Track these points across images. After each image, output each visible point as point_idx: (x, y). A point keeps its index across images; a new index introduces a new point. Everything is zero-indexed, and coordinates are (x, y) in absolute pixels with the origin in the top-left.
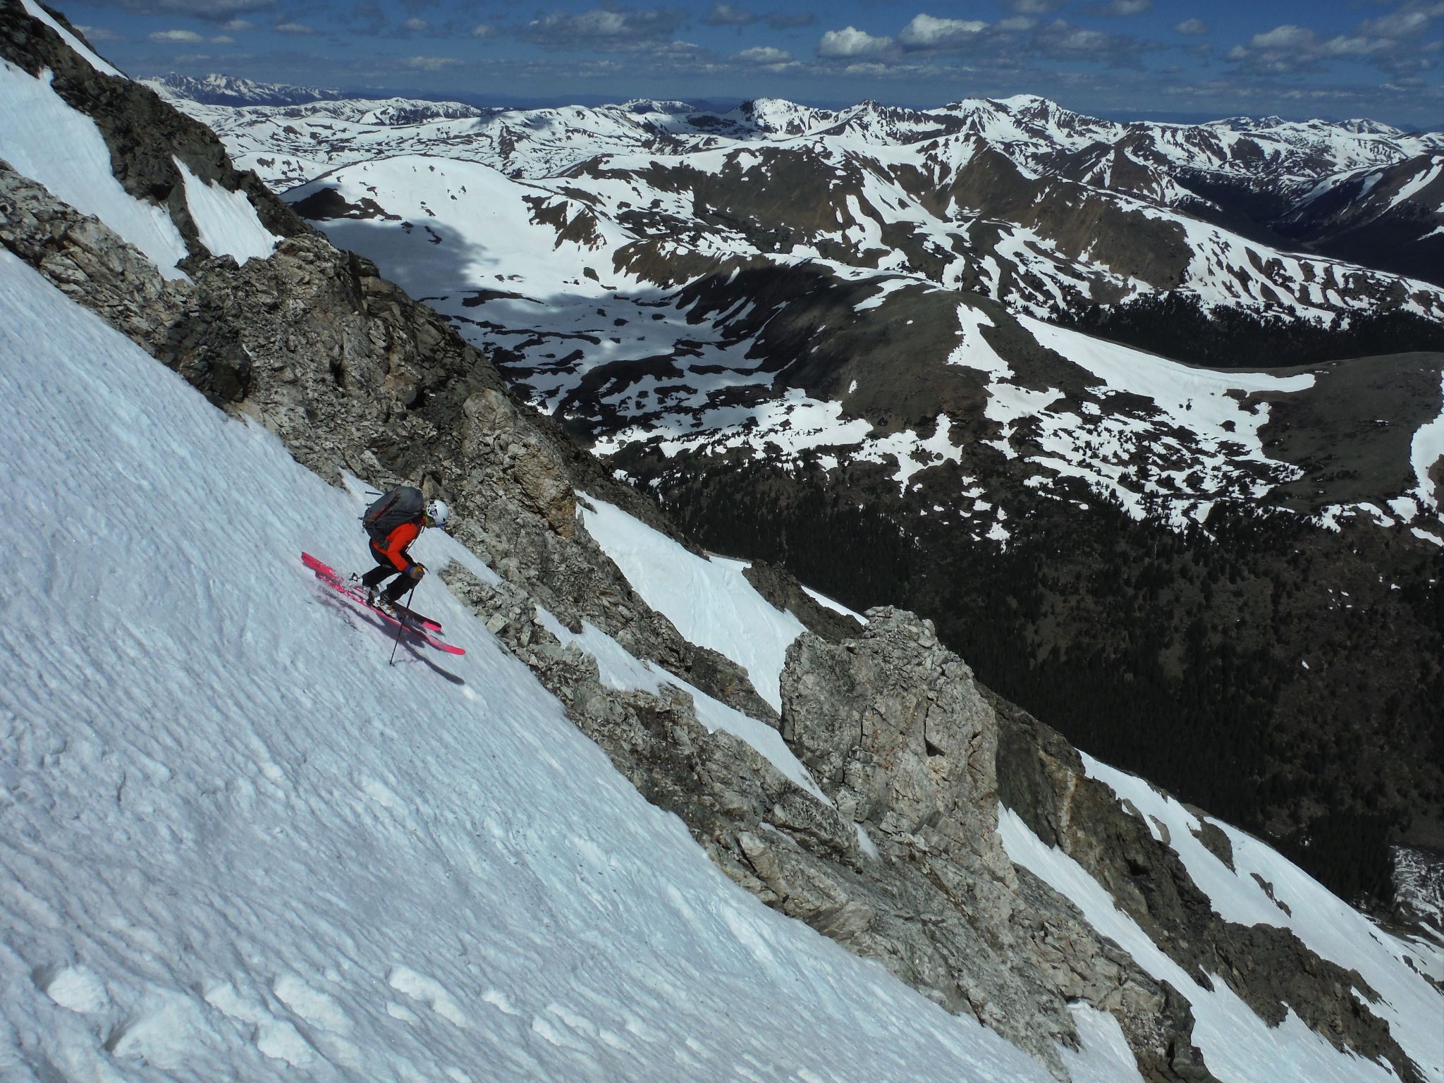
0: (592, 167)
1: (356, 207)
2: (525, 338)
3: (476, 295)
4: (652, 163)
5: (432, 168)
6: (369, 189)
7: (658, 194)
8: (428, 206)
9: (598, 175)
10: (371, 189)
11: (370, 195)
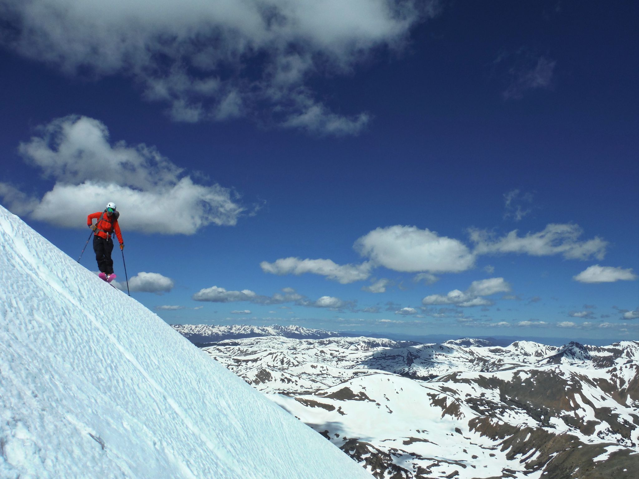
0: (453, 377)
1: (358, 395)
2: (431, 462)
3: (409, 439)
4: (480, 376)
5: (389, 380)
6: (363, 388)
7: (483, 390)
8: (387, 396)
9: (456, 381)
10: (364, 388)
11: (363, 391)
